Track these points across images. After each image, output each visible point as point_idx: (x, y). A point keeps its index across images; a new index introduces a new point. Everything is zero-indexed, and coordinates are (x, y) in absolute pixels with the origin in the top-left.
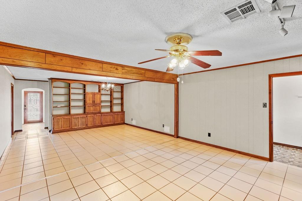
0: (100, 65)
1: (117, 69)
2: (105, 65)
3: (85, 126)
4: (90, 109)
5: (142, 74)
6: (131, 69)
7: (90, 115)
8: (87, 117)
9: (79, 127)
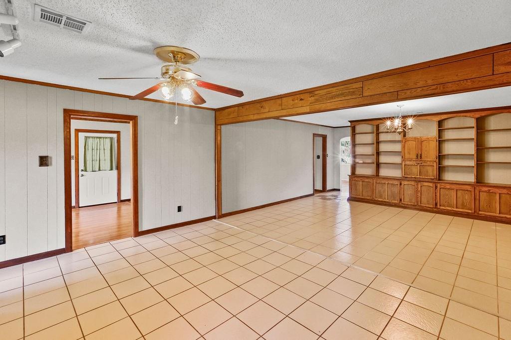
0: (279, 101)
1: (301, 99)
2: (285, 99)
3: (396, 202)
4: (411, 170)
5: (353, 93)
6: (325, 91)
7: (406, 183)
8: (401, 184)
9: (385, 200)
